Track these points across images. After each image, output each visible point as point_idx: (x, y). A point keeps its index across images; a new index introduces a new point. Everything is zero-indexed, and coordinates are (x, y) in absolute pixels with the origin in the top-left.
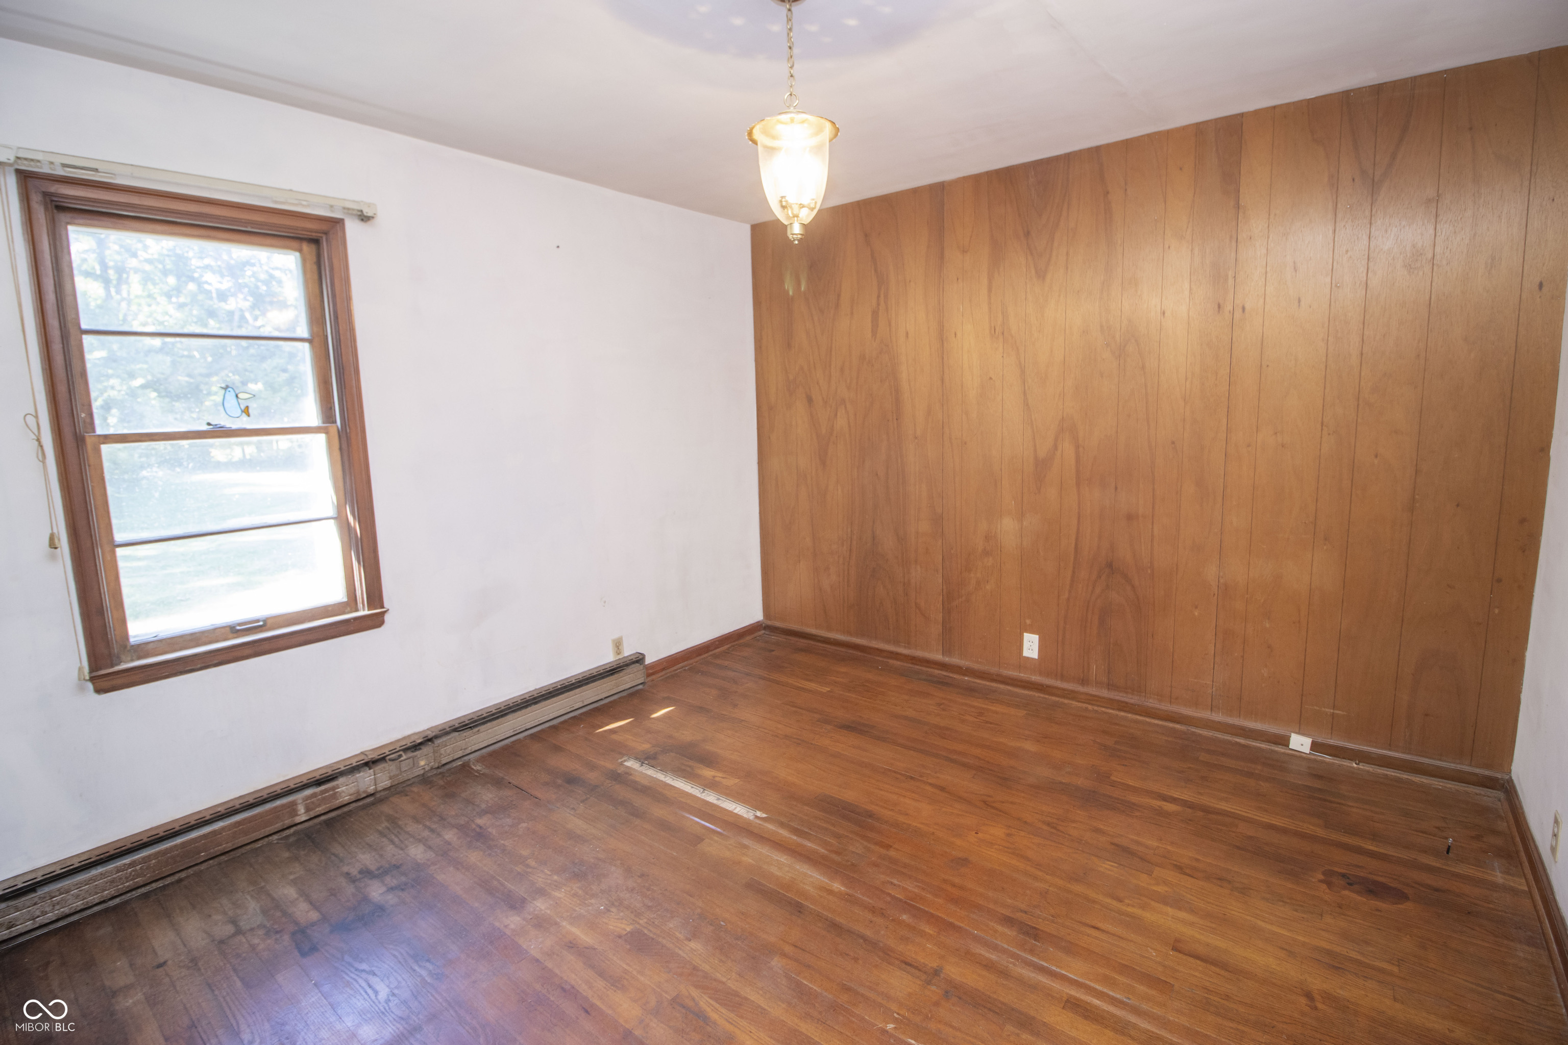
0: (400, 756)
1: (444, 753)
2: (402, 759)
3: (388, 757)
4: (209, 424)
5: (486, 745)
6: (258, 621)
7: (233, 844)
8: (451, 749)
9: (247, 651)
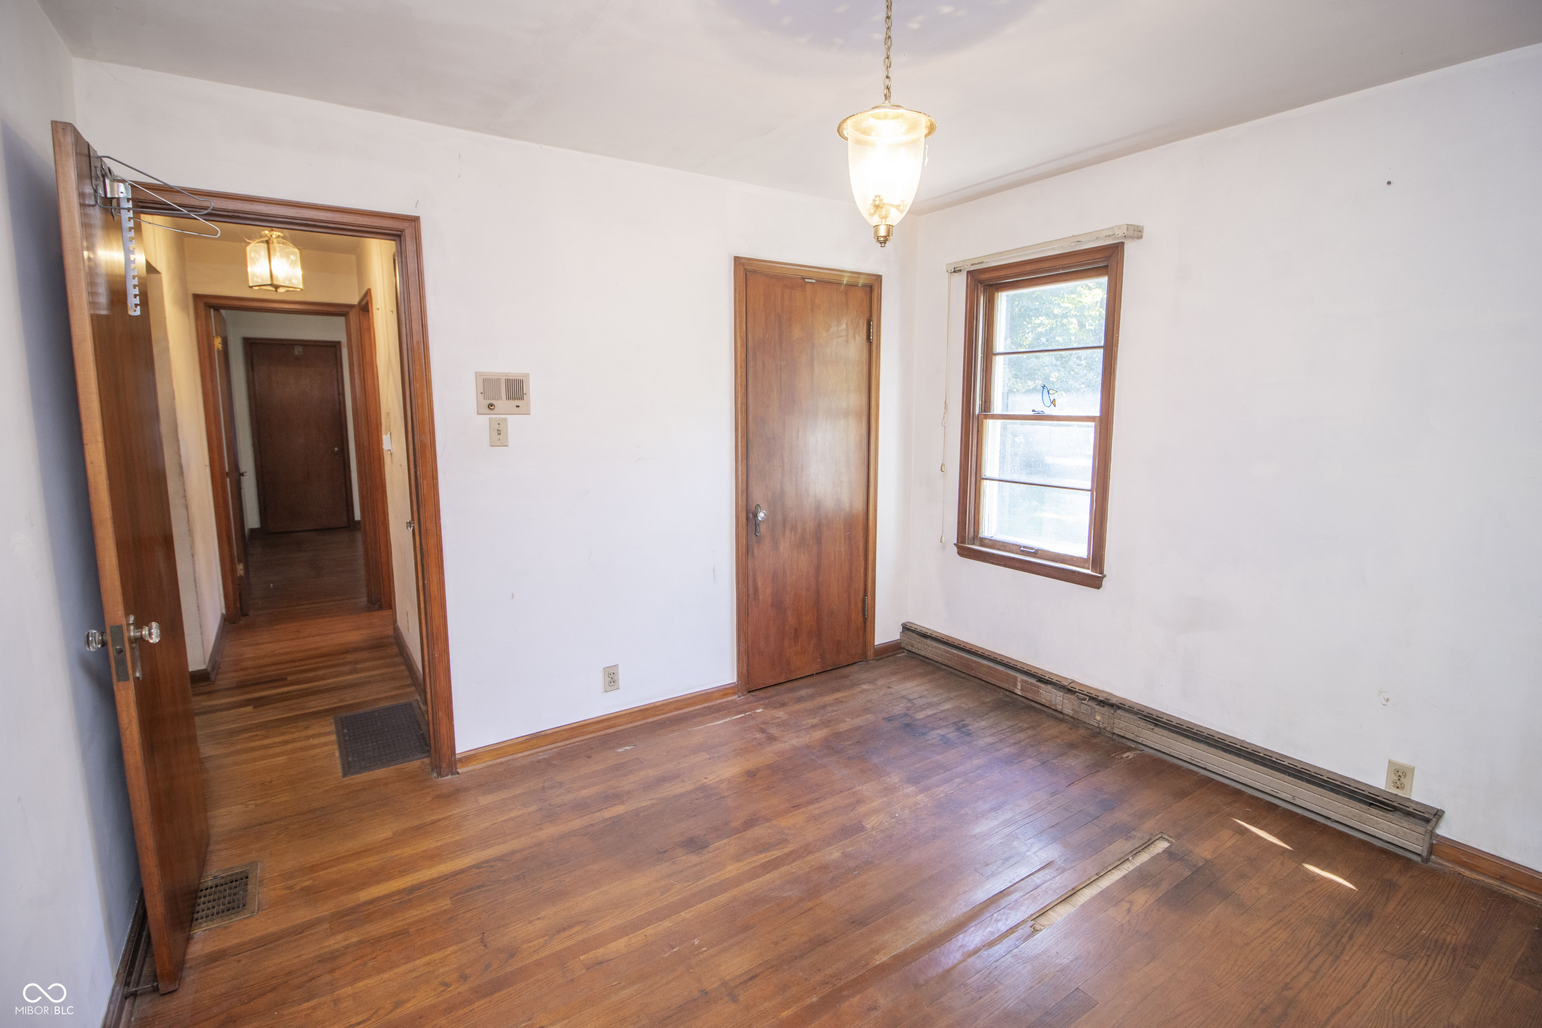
0: (1085, 699)
1: (1117, 724)
2: (1084, 702)
3: (1078, 694)
4: (1033, 411)
5: (1158, 749)
6: (1032, 549)
7: (986, 678)
8: (1124, 725)
9: (1017, 565)
